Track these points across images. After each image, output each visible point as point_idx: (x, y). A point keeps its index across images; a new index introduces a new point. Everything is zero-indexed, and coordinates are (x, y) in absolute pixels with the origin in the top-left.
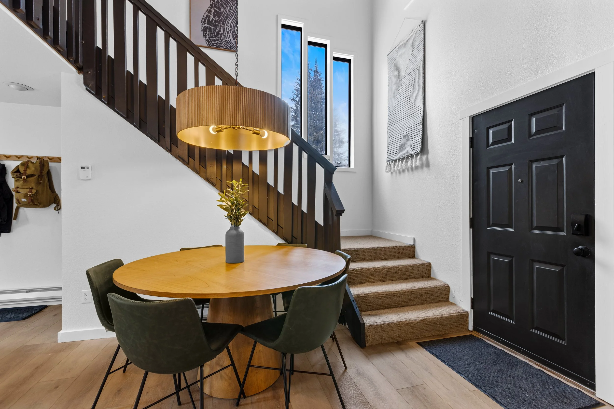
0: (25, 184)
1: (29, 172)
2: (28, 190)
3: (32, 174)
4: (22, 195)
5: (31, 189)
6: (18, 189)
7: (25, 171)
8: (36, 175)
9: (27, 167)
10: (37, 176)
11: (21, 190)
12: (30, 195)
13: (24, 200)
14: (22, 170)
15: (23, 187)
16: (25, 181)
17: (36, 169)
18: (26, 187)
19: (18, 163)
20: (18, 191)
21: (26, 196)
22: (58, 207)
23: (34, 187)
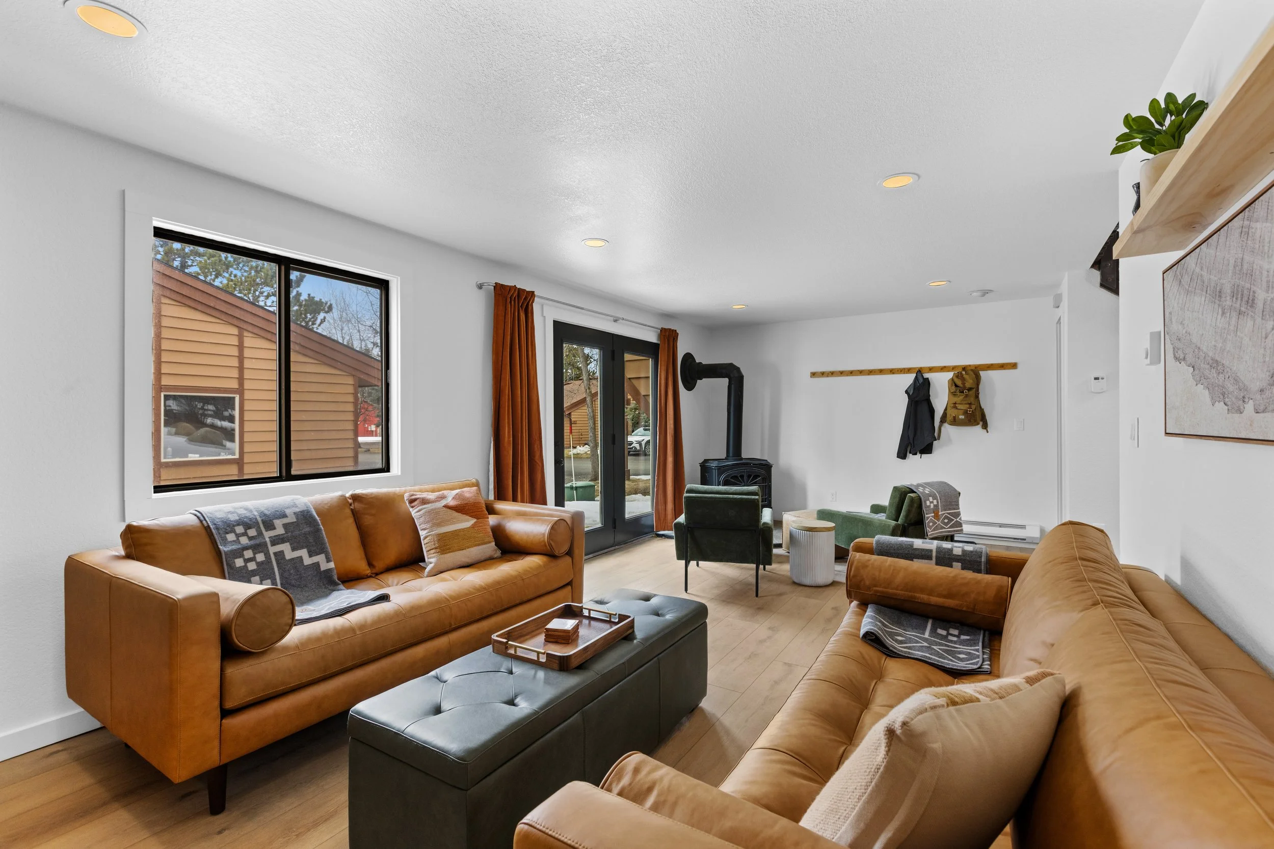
0: (965, 399)
1: (968, 385)
2: (968, 406)
3: (972, 387)
4: (961, 412)
5: (969, 404)
6: (957, 405)
7: (964, 384)
8: (973, 388)
9: (963, 380)
10: (975, 389)
11: (959, 407)
12: (970, 411)
13: (962, 417)
14: (959, 382)
15: (962, 402)
16: (967, 396)
17: (973, 380)
18: (965, 402)
19: (950, 375)
20: (956, 407)
21: (965, 413)
22: (985, 426)
23: (973, 403)
